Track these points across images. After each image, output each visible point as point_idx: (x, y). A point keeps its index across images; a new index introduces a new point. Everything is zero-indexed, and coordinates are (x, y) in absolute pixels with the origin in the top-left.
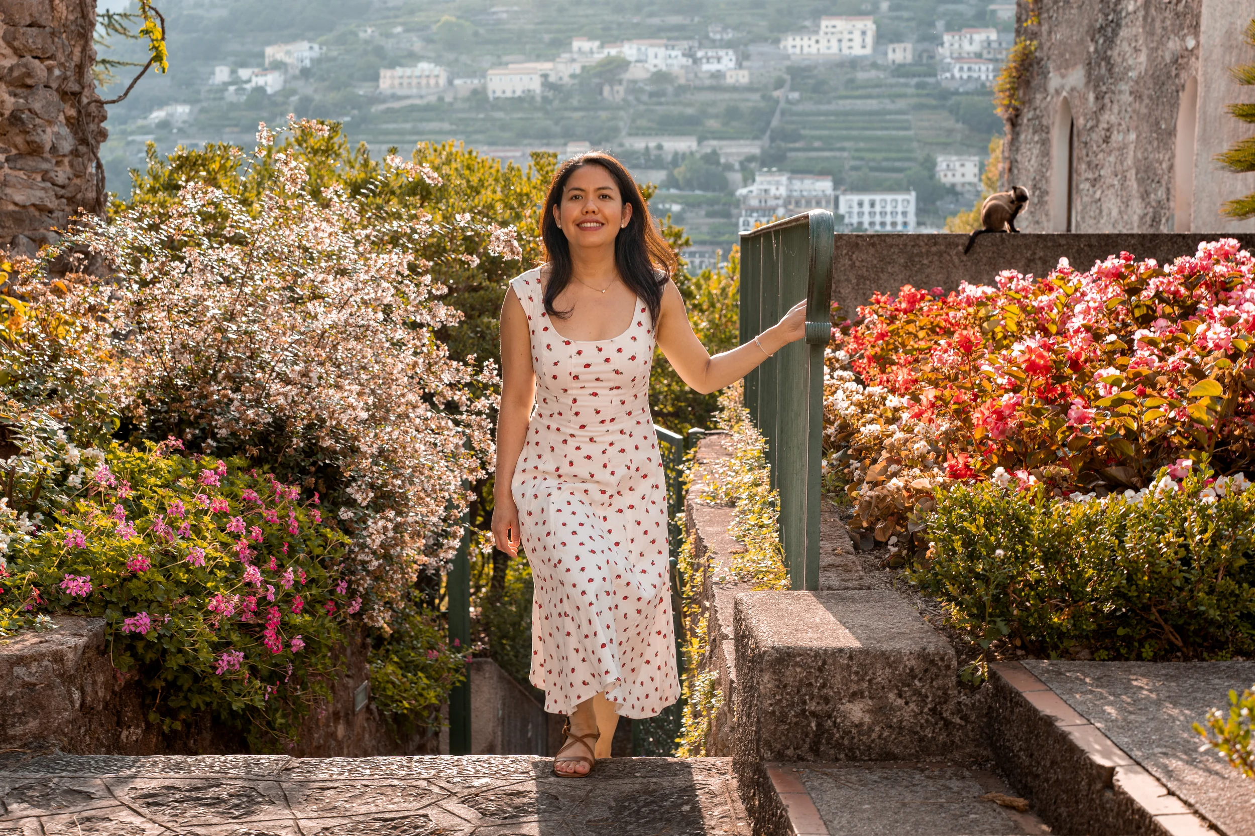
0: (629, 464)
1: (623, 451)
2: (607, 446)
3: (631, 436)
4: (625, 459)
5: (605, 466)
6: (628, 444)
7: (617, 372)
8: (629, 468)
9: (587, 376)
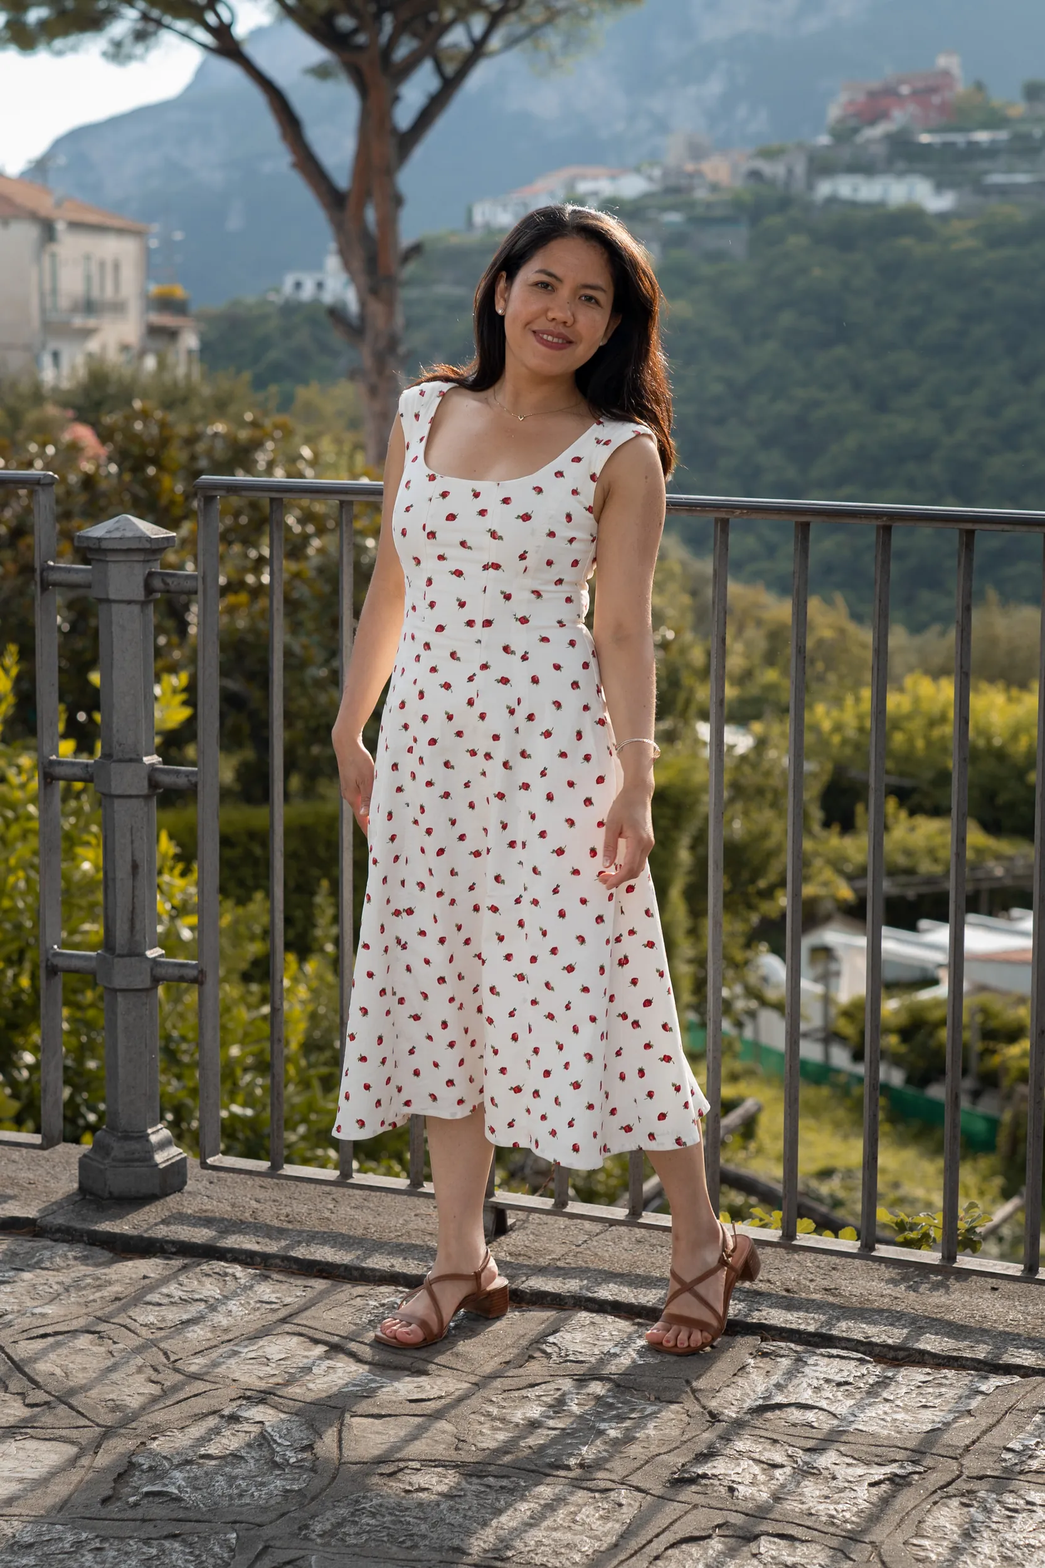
0: (514, 705)
1: (505, 681)
2: (477, 670)
3: (524, 658)
4: (507, 695)
5: (471, 703)
6: (519, 673)
7: (494, 535)
8: (512, 712)
9: (449, 534)
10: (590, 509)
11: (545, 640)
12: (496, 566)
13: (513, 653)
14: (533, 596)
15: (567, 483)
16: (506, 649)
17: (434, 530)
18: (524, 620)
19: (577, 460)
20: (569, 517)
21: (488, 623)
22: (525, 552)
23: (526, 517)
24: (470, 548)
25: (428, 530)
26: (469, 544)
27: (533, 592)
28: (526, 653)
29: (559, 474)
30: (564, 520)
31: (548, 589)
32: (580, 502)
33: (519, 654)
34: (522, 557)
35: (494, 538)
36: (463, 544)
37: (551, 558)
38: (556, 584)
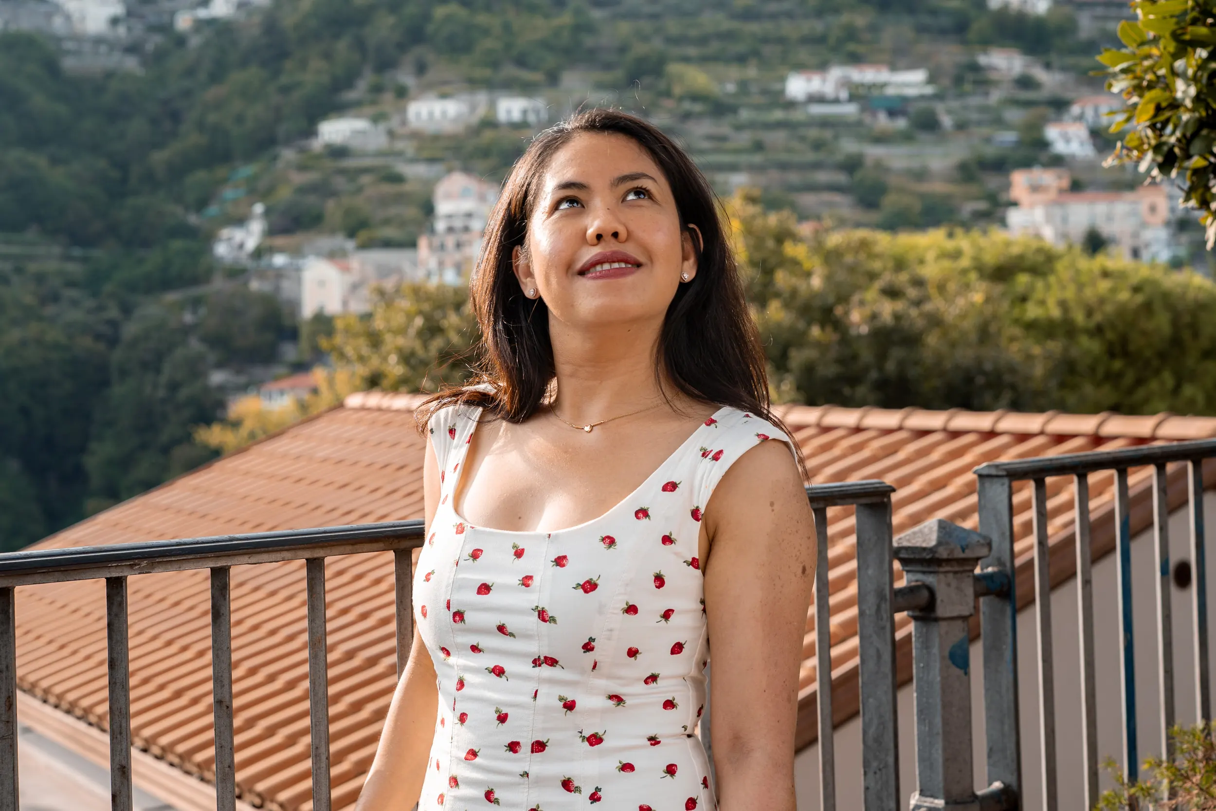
10: (694, 563)
11: (627, 767)
12: (552, 662)
13: (578, 790)
14: (611, 703)
15: (656, 527)
16: (567, 785)
17: (462, 609)
18: (595, 740)
19: (671, 487)
20: (660, 581)
21: (539, 747)
22: (592, 640)
23: (589, 587)
24: (511, 635)
25: (453, 609)
26: (509, 629)
27: (611, 697)
28: (598, 789)
29: (642, 513)
30: (652, 585)
31: (634, 691)
32: (677, 554)
33: (588, 791)
34: (588, 647)
35: (544, 620)
36: (501, 629)
37: (635, 646)
38: (646, 682)
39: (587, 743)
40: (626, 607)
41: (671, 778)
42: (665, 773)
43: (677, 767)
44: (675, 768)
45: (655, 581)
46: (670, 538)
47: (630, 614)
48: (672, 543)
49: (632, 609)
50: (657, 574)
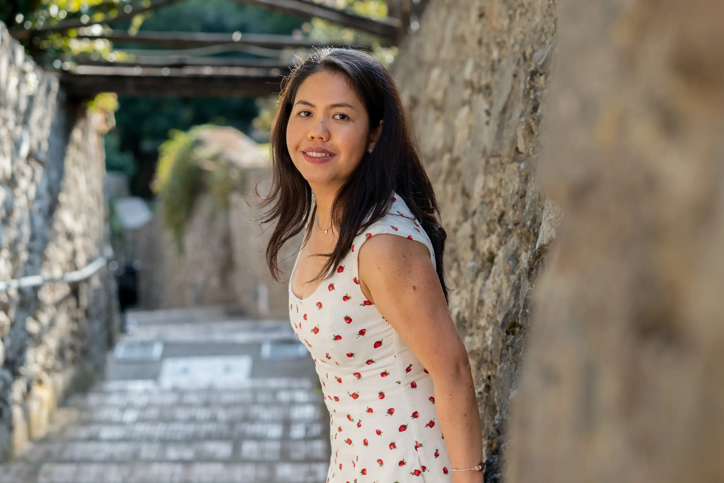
39: (352, 397)
40: (334, 337)
41: (390, 415)
42: (388, 413)
43: (394, 410)
44: (393, 410)
45: (346, 321)
46: (347, 297)
47: (338, 340)
48: (349, 299)
49: (338, 338)
50: (345, 317)
